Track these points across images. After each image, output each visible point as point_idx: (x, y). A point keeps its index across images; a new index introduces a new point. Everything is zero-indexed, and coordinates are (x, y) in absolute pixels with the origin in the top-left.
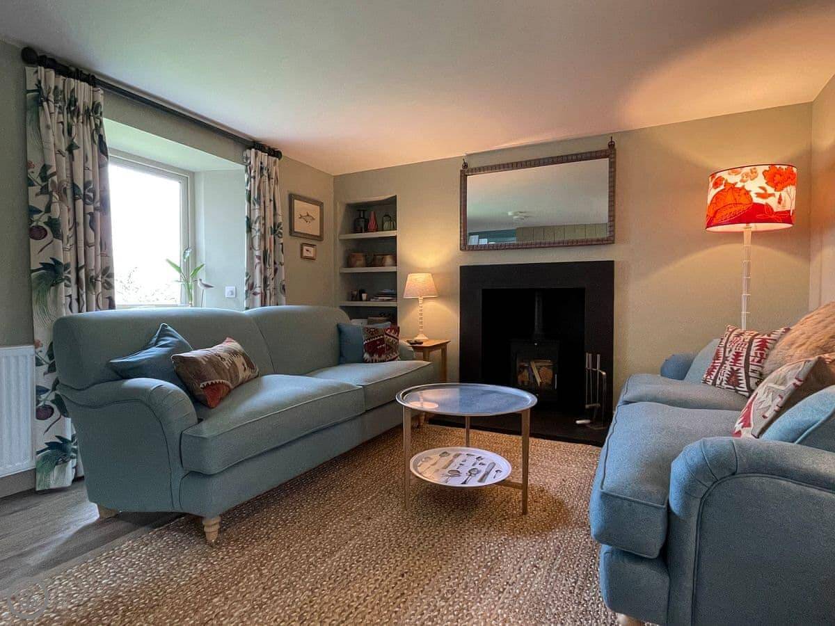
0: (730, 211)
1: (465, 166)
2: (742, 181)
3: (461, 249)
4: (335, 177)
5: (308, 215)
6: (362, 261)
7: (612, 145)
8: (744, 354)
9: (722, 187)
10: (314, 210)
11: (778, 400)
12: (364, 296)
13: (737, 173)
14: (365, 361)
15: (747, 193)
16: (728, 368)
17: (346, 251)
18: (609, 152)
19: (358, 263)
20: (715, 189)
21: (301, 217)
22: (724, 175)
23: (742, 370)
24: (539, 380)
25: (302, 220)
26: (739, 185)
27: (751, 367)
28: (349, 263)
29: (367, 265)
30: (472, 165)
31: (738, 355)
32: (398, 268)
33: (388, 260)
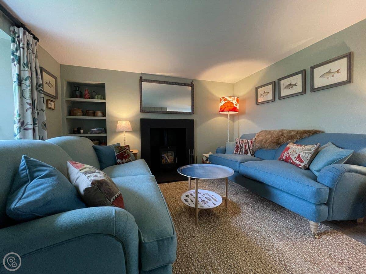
0: (229, 108)
1: (141, 78)
2: (232, 100)
3: (141, 112)
4: (61, 65)
5: (50, 83)
6: (81, 113)
7: (192, 83)
8: (247, 145)
9: (227, 101)
10: (53, 80)
11: (310, 155)
12: (82, 131)
13: (231, 98)
14: (119, 164)
15: (233, 104)
16: (244, 150)
17: (68, 107)
18: (192, 85)
19: (79, 114)
20: (225, 101)
21: (46, 83)
22: (227, 98)
23: (248, 150)
24: (169, 161)
25: (47, 85)
26: (231, 101)
27: (251, 149)
28: (70, 113)
29: (83, 115)
30: (144, 78)
31: (246, 146)
32: (107, 118)
33: (100, 113)
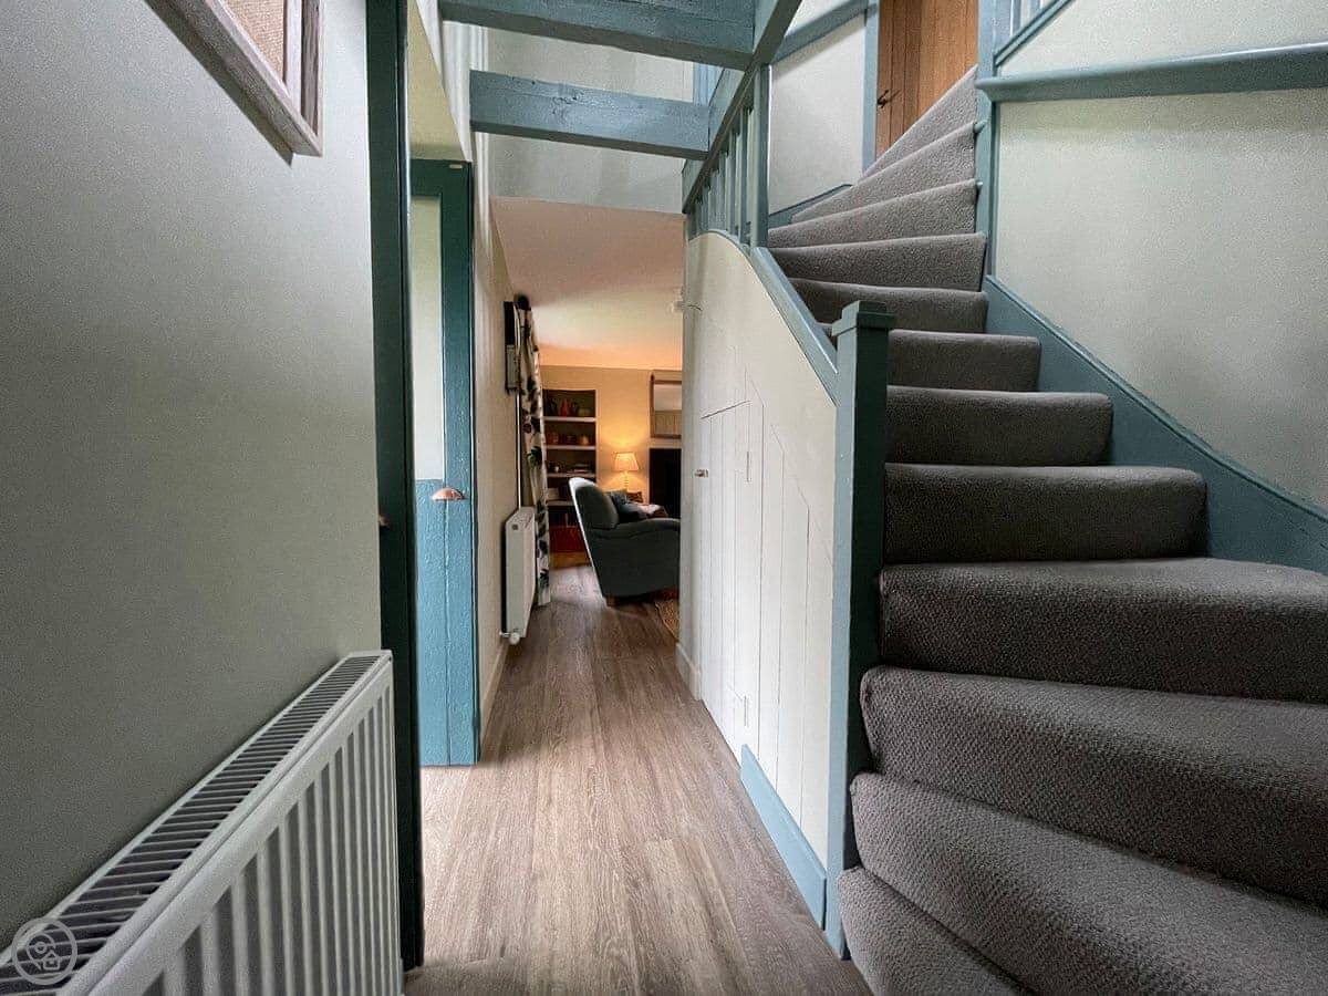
1: (652, 377)
3: (651, 437)
12: (557, 469)
30: (657, 377)
32: (598, 448)
33: (585, 440)
